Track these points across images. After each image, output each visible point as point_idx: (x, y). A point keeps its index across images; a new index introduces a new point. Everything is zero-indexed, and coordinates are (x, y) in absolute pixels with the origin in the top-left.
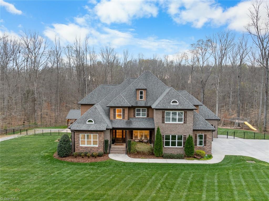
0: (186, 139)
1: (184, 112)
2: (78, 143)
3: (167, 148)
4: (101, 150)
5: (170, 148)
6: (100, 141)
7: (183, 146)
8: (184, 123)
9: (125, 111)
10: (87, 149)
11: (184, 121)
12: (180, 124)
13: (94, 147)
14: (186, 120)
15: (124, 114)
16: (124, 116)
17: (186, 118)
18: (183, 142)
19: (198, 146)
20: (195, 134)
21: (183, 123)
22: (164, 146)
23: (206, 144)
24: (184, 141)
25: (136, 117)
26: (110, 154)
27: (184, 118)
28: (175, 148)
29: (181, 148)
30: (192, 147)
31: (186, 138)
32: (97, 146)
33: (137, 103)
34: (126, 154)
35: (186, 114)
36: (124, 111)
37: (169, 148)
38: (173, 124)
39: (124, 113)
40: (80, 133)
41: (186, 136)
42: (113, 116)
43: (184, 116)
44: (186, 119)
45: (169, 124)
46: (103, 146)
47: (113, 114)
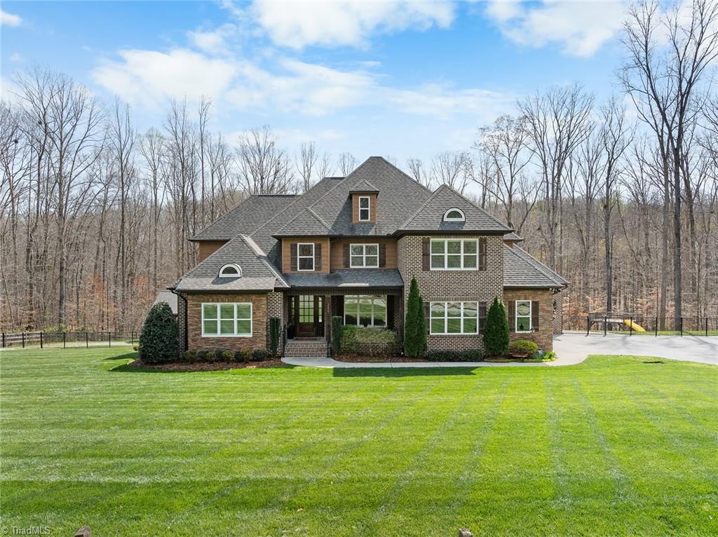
0: (485, 311)
1: (481, 240)
2: (196, 330)
3: (438, 336)
4: (260, 345)
5: (446, 337)
6: (259, 321)
7: (480, 331)
8: (481, 269)
9: (322, 250)
10: (221, 345)
11: (481, 263)
12: (470, 272)
13: (241, 338)
14: (486, 262)
15: (320, 258)
16: (320, 264)
17: (484, 257)
18: (480, 320)
19: (516, 332)
20: (510, 300)
21: (477, 269)
22: (429, 332)
23: (538, 325)
24: (481, 317)
25: (351, 267)
26: (284, 356)
27: (481, 257)
28: (458, 337)
29: (474, 336)
30: (503, 328)
31: (485, 308)
32: (250, 335)
33: (352, 229)
34: (328, 357)
35: (484, 245)
36: (320, 248)
37: (442, 337)
38: (452, 272)
39: (320, 255)
40: (204, 301)
41: (486, 303)
42: (289, 263)
43: (481, 251)
44: (486, 259)
45: (442, 272)
46: (267, 336)
47: (290, 259)
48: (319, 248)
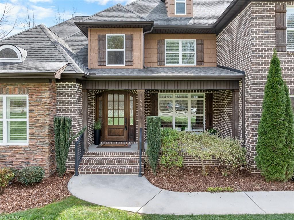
4: (40, 158)
6: (37, 122)
9: (135, 42)
13: (12, 148)
15: (132, 51)
16: (132, 57)
25: (166, 65)
26: (77, 174)
33: (168, 21)
34: (141, 175)
36: (132, 40)
39: (132, 47)
42: (96, 56)
47: (97, 52)
48: (130, 39)
